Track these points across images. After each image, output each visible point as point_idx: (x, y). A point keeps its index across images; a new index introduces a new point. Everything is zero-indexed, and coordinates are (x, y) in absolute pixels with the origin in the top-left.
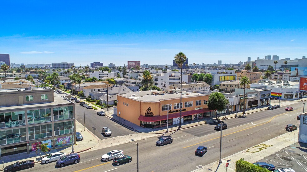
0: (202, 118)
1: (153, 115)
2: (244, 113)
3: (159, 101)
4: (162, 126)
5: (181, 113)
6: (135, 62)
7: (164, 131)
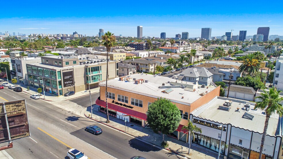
7: (89, 115)
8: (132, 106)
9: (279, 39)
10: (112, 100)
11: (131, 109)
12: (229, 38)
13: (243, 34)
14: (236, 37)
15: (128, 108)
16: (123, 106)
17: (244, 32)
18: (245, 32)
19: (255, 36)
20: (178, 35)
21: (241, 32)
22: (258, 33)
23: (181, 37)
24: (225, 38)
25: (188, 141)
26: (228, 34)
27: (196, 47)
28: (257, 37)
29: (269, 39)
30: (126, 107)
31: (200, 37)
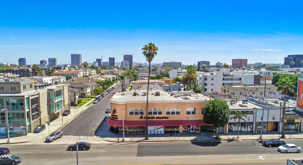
0: (198, 132)
1: (117, 119)
2: (283, 137)
3: (126, 103)
4: (129, 133)
5: (147, 121)
6: (241, 60)
7: (118, 139)
8: (167, 116)
9: (141, 65)
10: (139, 116)
11: (166, 119)
12: (100, 64)
13: (112, 60)
14: (106, 63)
15: (162, 119)
16: (156, 118)
17: (112, 59)
18: (114, 58)
19: (122, 62)
20: (43, 62)
21: (110, 59)
22: (125, 59)
23: (48, 64)
24: (97, 65)
25: (226, 132)
26: (99, 61)
27: (92, 72)
28: (124, 64)
29: (134, 65)
30: (160, 120)
31: (70, 63)
